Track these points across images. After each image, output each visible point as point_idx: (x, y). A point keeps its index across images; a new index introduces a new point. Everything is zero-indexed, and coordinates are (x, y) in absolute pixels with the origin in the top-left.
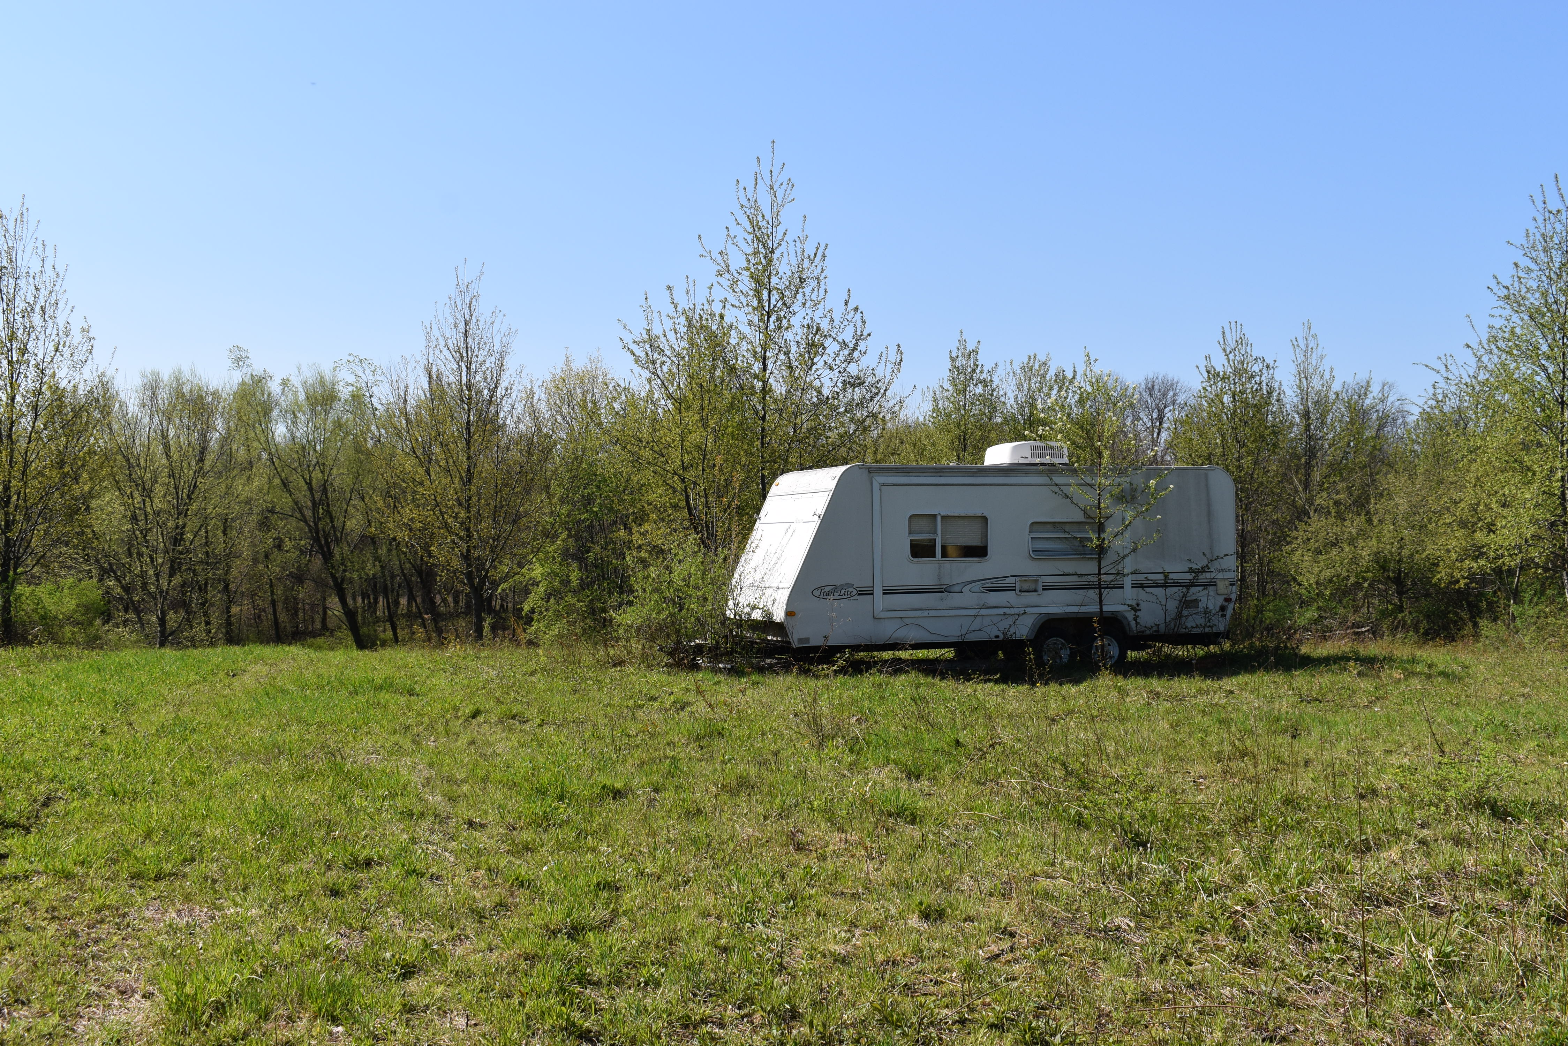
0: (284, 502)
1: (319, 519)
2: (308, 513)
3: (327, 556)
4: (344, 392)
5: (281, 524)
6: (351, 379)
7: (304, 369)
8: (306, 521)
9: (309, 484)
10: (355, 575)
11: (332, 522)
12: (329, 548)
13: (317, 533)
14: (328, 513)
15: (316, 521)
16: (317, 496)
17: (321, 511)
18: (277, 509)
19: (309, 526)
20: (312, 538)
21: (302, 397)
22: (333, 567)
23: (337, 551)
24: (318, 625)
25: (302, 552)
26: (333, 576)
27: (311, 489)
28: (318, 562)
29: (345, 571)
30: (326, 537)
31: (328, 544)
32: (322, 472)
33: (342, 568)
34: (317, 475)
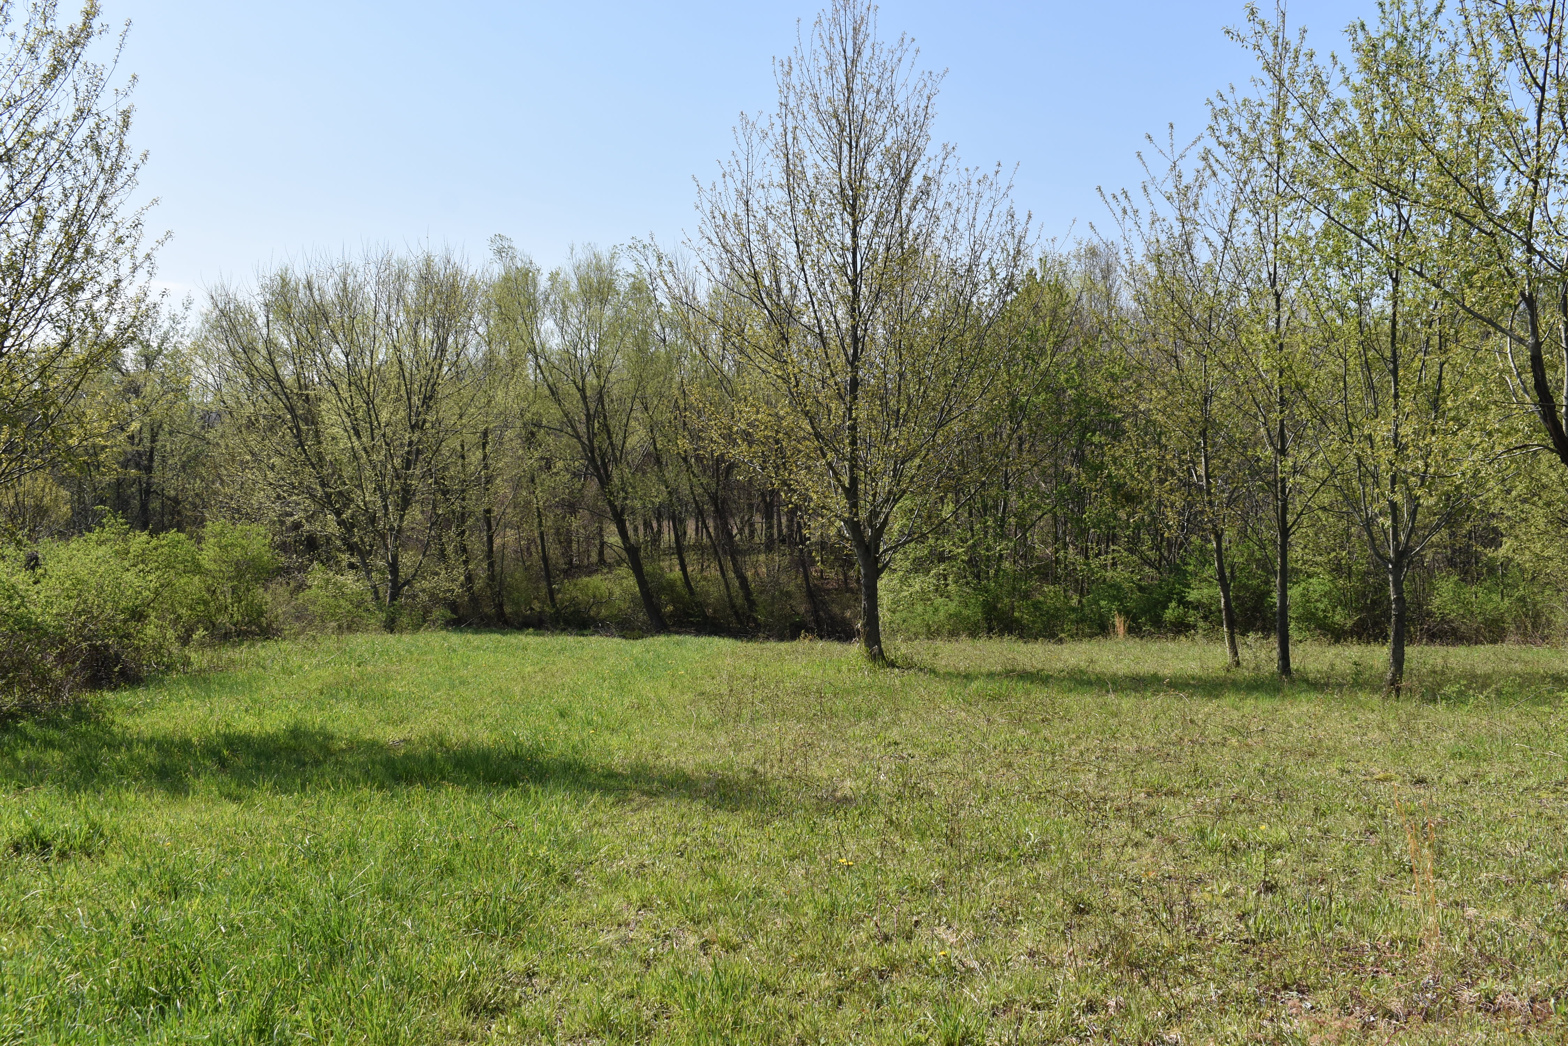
0: (552, 414)
1: (595, 434)
2: (582, 429)
3: (605, 480)
4: (623, 284)
5: (550, 440)
6: (632, 269)
7: (578, 249)
8: (578, 437)
9: (582, 391)
10: (638, 504)
11: (610, 438)
12: (606, 470)
13: (592, 452)
14: (606, 428)
15: (592, 435)
16: (592, 406)
17: (596, 425)
18: (544, 422)
19: (583, 443)
20: (587, 458)
21: (574, 287)
22: (611, 494)
23: (615, 474)
24: (594, 557)
25: (575, 475)
26: (610, 503)
27: (584, 398)
28: (593, 485)
29: (625, 499)
30: (603, 456)
31: (605, 465)
32: (598, 377)
33: (622, 494)
34: (591, 380)
